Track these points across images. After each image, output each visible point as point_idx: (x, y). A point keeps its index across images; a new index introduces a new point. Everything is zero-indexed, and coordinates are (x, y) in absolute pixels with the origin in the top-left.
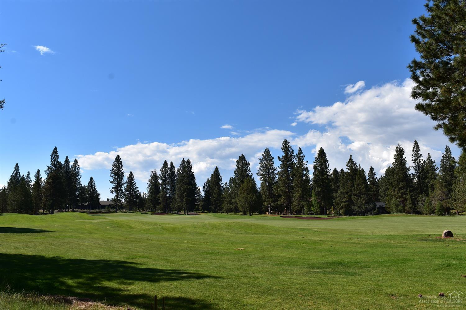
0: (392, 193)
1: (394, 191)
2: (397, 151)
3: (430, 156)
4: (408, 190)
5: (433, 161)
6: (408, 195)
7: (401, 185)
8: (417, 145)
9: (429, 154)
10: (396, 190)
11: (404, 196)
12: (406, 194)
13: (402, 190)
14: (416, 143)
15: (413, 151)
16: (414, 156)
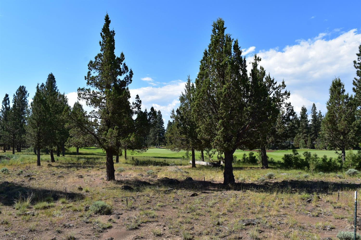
0: (299, 136)
1: (300, 134)
2: (302, 110)
3: (320, 113)
4: (309, 134)
5: (322, 115)
6: (309, 137)
7: (304, 131)
8: (315, 106)
9: (320, 111)
10: (301, 134)
11: (306, 138)
12: (308, 137)
13: (304, 134)
14: (314, 105)
15: (312, 110)
16: (313, 113)
